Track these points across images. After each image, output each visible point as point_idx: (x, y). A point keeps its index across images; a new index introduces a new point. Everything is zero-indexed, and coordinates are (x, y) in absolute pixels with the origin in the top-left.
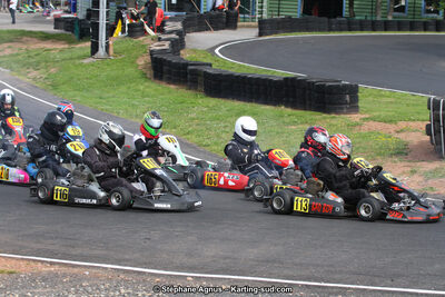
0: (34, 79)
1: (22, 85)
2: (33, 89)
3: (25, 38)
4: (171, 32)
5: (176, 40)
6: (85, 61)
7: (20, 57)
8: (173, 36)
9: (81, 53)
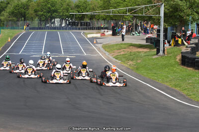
0: (130, 65)
1: (123, 68)
2: (127, 70)
3: (131, 47)
4: (192, 44)
5: (194, 47)
6: (154, 57)
7: (127, 56)
8: (193, 45)
9: (153, 54)
